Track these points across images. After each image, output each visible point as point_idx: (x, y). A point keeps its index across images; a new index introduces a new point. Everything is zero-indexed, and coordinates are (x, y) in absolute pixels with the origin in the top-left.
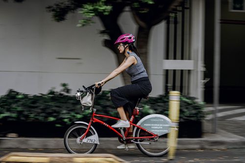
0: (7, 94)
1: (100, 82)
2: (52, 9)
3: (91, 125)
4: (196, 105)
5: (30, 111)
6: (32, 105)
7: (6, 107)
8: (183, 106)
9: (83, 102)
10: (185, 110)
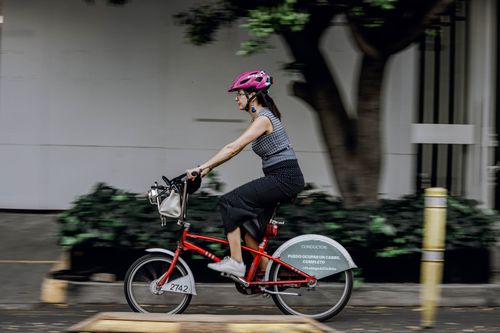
0: (93, 192)
1: (197, 170)
2: (185, 18)
3: (180, 255)
4: (478, 216)
5: (140, 227)
6: (145, 215)
7: (91, 219)
8: (454, 218)
9: (162, 210)
10: (457, 227)
